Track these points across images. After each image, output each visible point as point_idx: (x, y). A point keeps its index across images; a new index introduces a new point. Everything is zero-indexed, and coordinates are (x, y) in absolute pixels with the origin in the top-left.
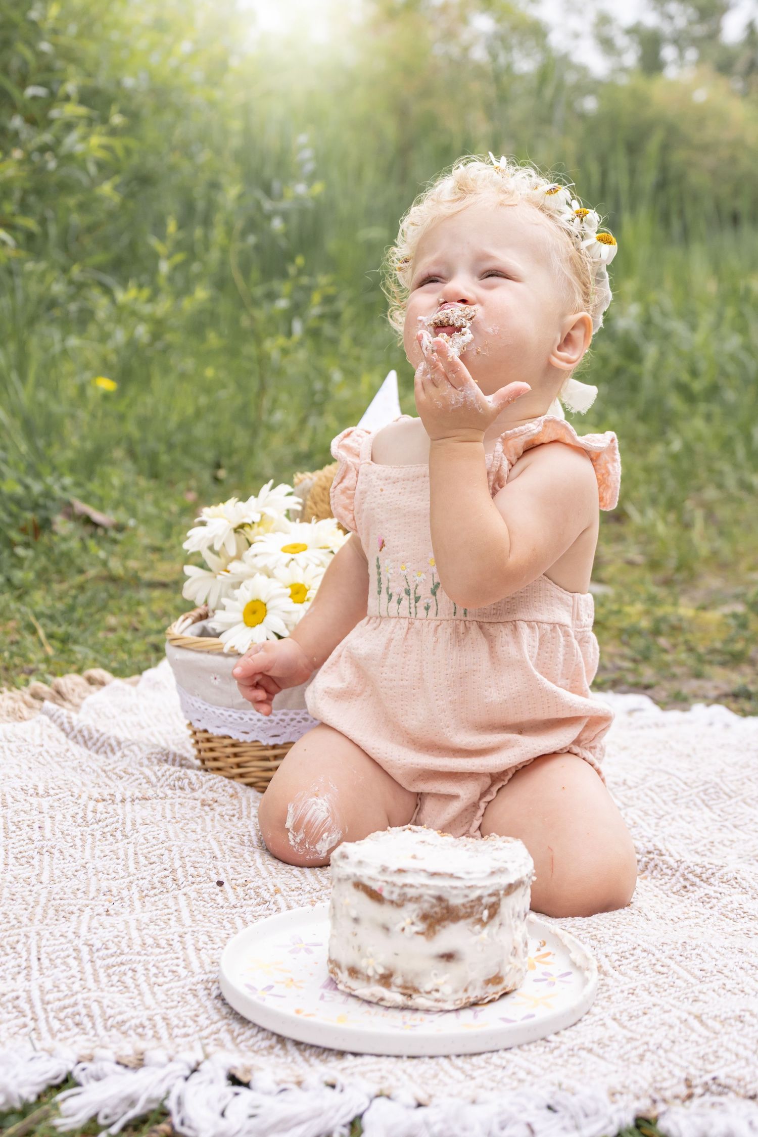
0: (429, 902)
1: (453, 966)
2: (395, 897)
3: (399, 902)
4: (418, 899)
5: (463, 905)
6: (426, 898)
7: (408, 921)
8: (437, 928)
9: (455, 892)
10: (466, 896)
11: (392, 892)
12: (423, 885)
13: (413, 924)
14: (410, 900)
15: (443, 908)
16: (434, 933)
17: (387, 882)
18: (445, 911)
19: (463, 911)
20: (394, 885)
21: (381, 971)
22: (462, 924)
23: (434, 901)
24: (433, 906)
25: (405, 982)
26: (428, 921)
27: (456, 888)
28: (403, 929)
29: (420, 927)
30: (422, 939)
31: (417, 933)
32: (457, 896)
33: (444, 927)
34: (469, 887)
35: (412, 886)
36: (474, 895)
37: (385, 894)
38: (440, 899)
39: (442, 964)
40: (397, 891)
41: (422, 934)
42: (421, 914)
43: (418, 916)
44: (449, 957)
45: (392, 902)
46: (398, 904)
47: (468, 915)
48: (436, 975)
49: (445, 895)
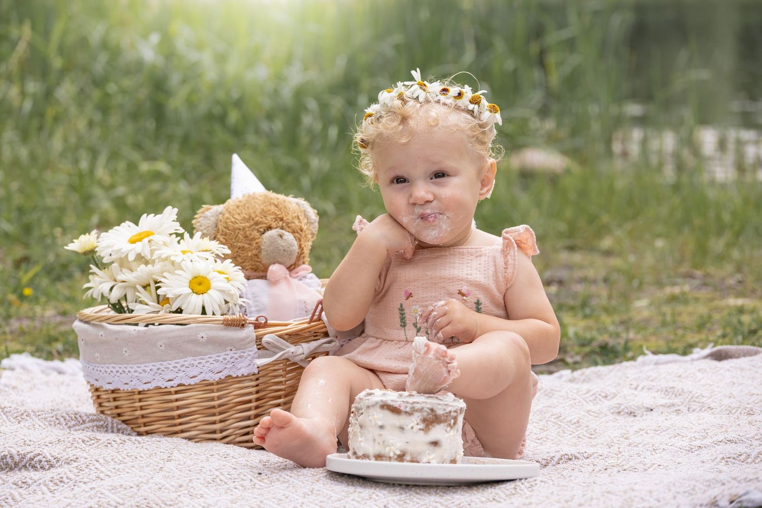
0: (426, 411)
1: (437, 449)
2: (408, 410)
3: (410, 412)
4: (421, 410)
5: (443, 415)
6: (426, 409)
7: (416, 422)
8: (430, 427)
9: (440, 407)
10: (445, 410)
11: (406, 407)
12: (423, 402)
13: (418, 424)
14: (417, 411)
15: (433, 416)
16: (429, 429)
17: (403, 401)
18: (434, 417)
19: (443, 418)
20: (408, 403)
21: (398, 453)
22: (442, 426)
23: (429, 411)
24: (428, 414)
25: (412, 458)
26: (426, 423)
27: (440, 404)
28: (412, 428)
29: (422, 426)
30: (422, 432)
31: (420, 429)
32: (440, 409)
33: (434, 426)
34: (446, 405)
35: (418, 403)
36: (448, 409)
37: (402, 408)
38: (432, 410)
39: (432, 448)
40: (409, 406)
41: (423, 430)
42: (422, 419)
43: (420, 420)
44: (435, 444)
45: (406, 412)
46: (409, 414)
47: (445, 421)
48: (429, 454)
49: (435, 408)
